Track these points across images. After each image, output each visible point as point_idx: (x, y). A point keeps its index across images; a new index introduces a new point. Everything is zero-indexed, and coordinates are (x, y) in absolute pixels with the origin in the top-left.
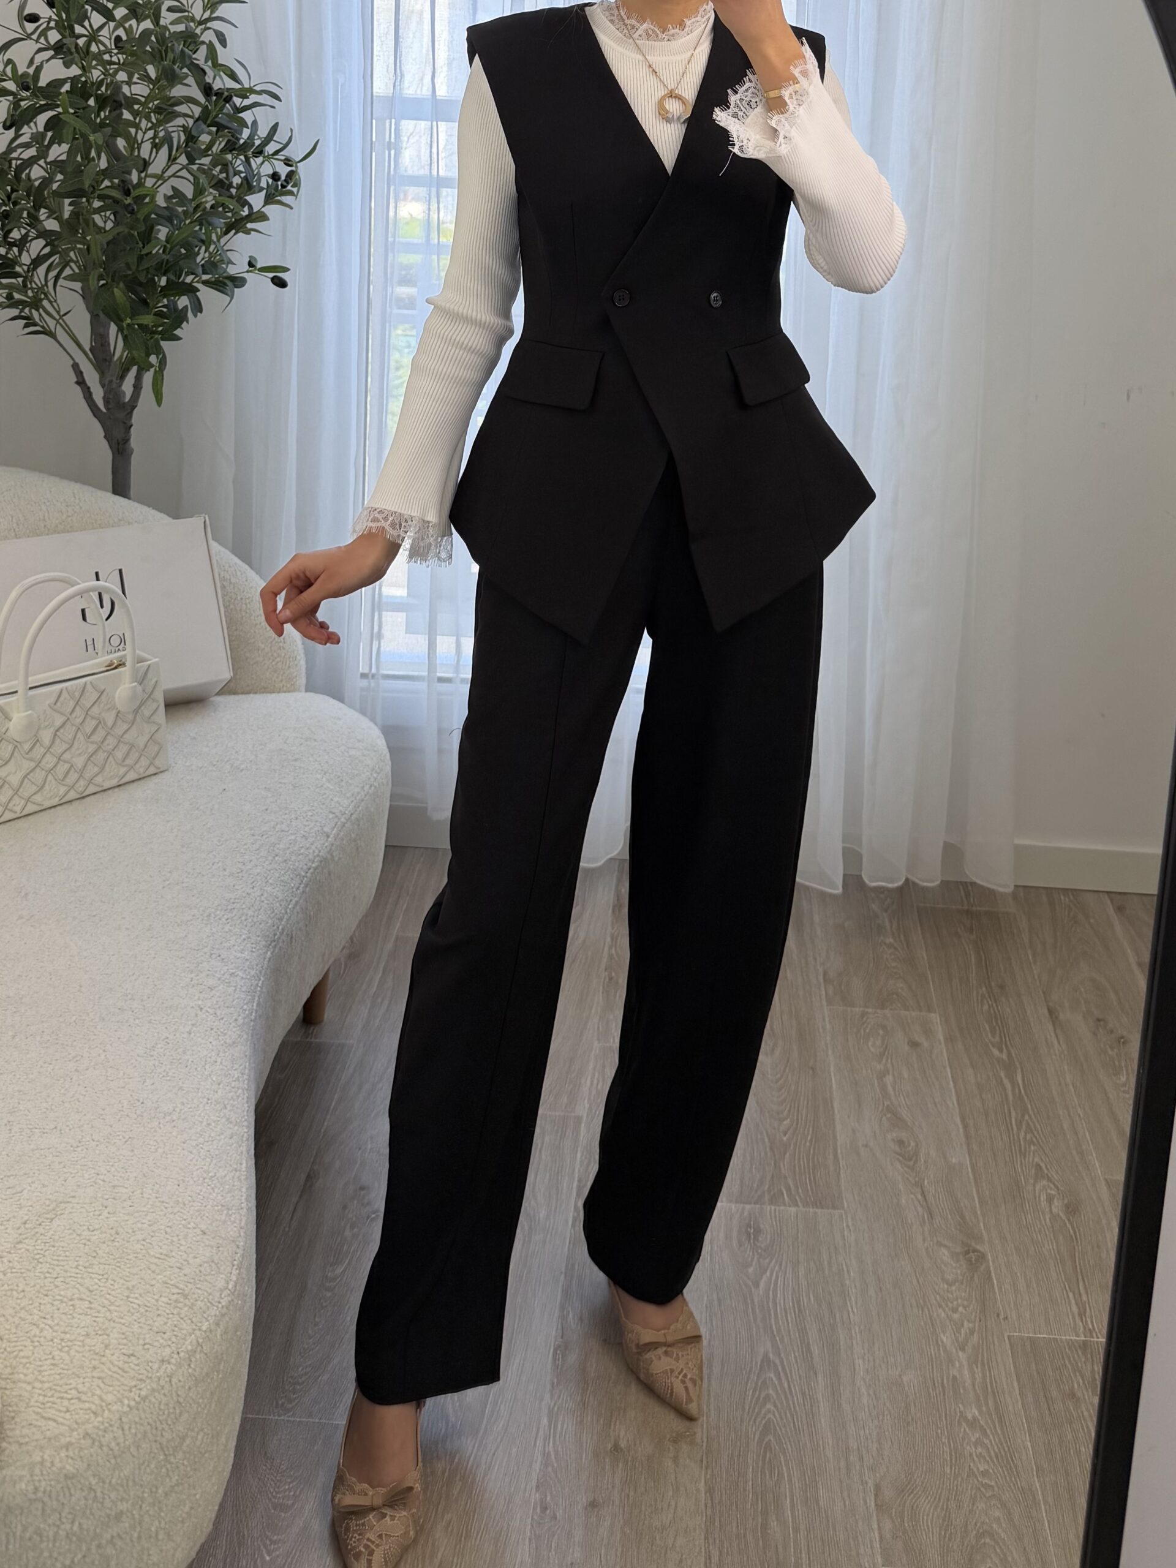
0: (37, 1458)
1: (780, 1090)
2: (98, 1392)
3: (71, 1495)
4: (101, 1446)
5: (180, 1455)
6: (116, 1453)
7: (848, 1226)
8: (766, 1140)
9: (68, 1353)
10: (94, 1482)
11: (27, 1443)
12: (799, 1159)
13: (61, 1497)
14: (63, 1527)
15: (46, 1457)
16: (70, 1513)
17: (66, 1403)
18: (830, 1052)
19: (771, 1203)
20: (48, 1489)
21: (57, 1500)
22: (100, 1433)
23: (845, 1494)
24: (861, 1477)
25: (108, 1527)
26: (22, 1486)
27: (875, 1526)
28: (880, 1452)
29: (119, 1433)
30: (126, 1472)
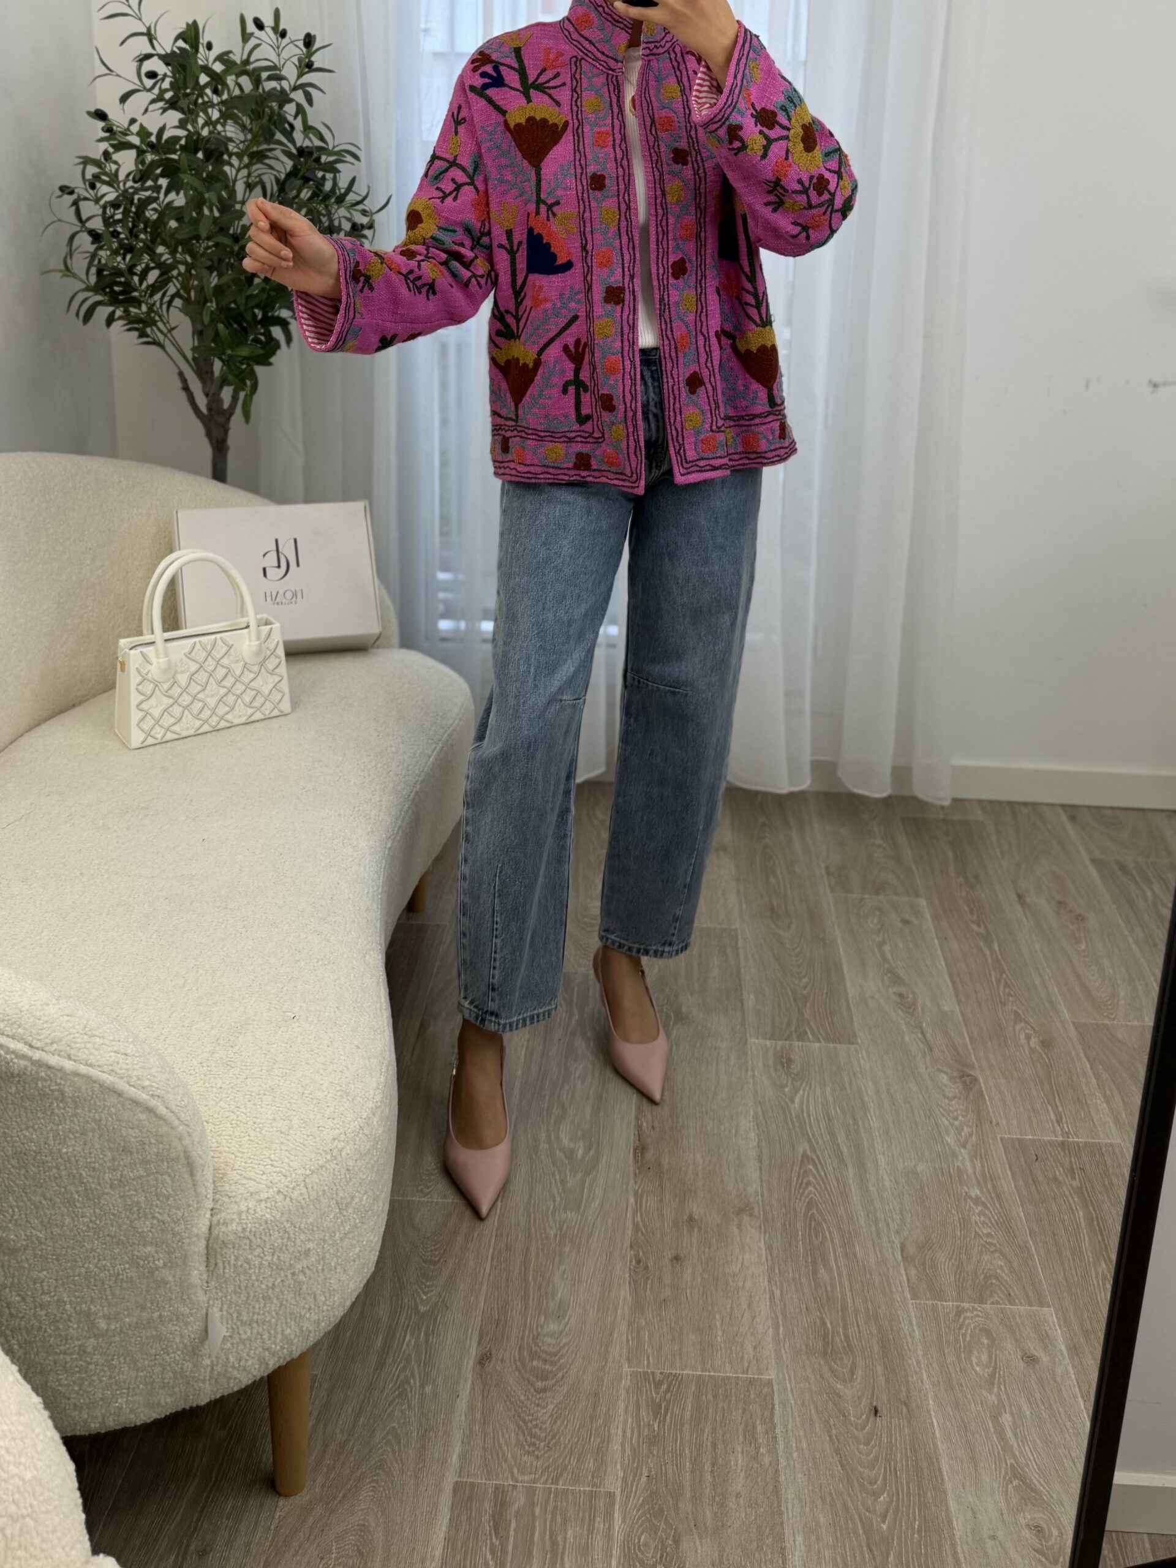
0: (243, 1206)
1: (797, 956)
2: (286, 1160)
3: (270, 1235)
4: (291, 1200)
5: (350, 1210)
6: (303, 1204)
7: (862, 1057)
9: (260, 1132)
10: (288, 1225)
11: (234, 1197)
13: (263, 1236)
14: (265, 1258)
15: (250, 1206)
16: (270, 1248)
17: (262, 1167)
18: (836, 927)
19: (799, 1039)
20: (253, 1229)
21: (261, 1238)
22: (290, 1191)
23: (877, 1250)
24: (889, 1238)
25: (299, 1260)
26: (233, 1227)
27: (903, 1272)
28: (902, 1219)
29: (304, 1190)
30: (311, 1220)
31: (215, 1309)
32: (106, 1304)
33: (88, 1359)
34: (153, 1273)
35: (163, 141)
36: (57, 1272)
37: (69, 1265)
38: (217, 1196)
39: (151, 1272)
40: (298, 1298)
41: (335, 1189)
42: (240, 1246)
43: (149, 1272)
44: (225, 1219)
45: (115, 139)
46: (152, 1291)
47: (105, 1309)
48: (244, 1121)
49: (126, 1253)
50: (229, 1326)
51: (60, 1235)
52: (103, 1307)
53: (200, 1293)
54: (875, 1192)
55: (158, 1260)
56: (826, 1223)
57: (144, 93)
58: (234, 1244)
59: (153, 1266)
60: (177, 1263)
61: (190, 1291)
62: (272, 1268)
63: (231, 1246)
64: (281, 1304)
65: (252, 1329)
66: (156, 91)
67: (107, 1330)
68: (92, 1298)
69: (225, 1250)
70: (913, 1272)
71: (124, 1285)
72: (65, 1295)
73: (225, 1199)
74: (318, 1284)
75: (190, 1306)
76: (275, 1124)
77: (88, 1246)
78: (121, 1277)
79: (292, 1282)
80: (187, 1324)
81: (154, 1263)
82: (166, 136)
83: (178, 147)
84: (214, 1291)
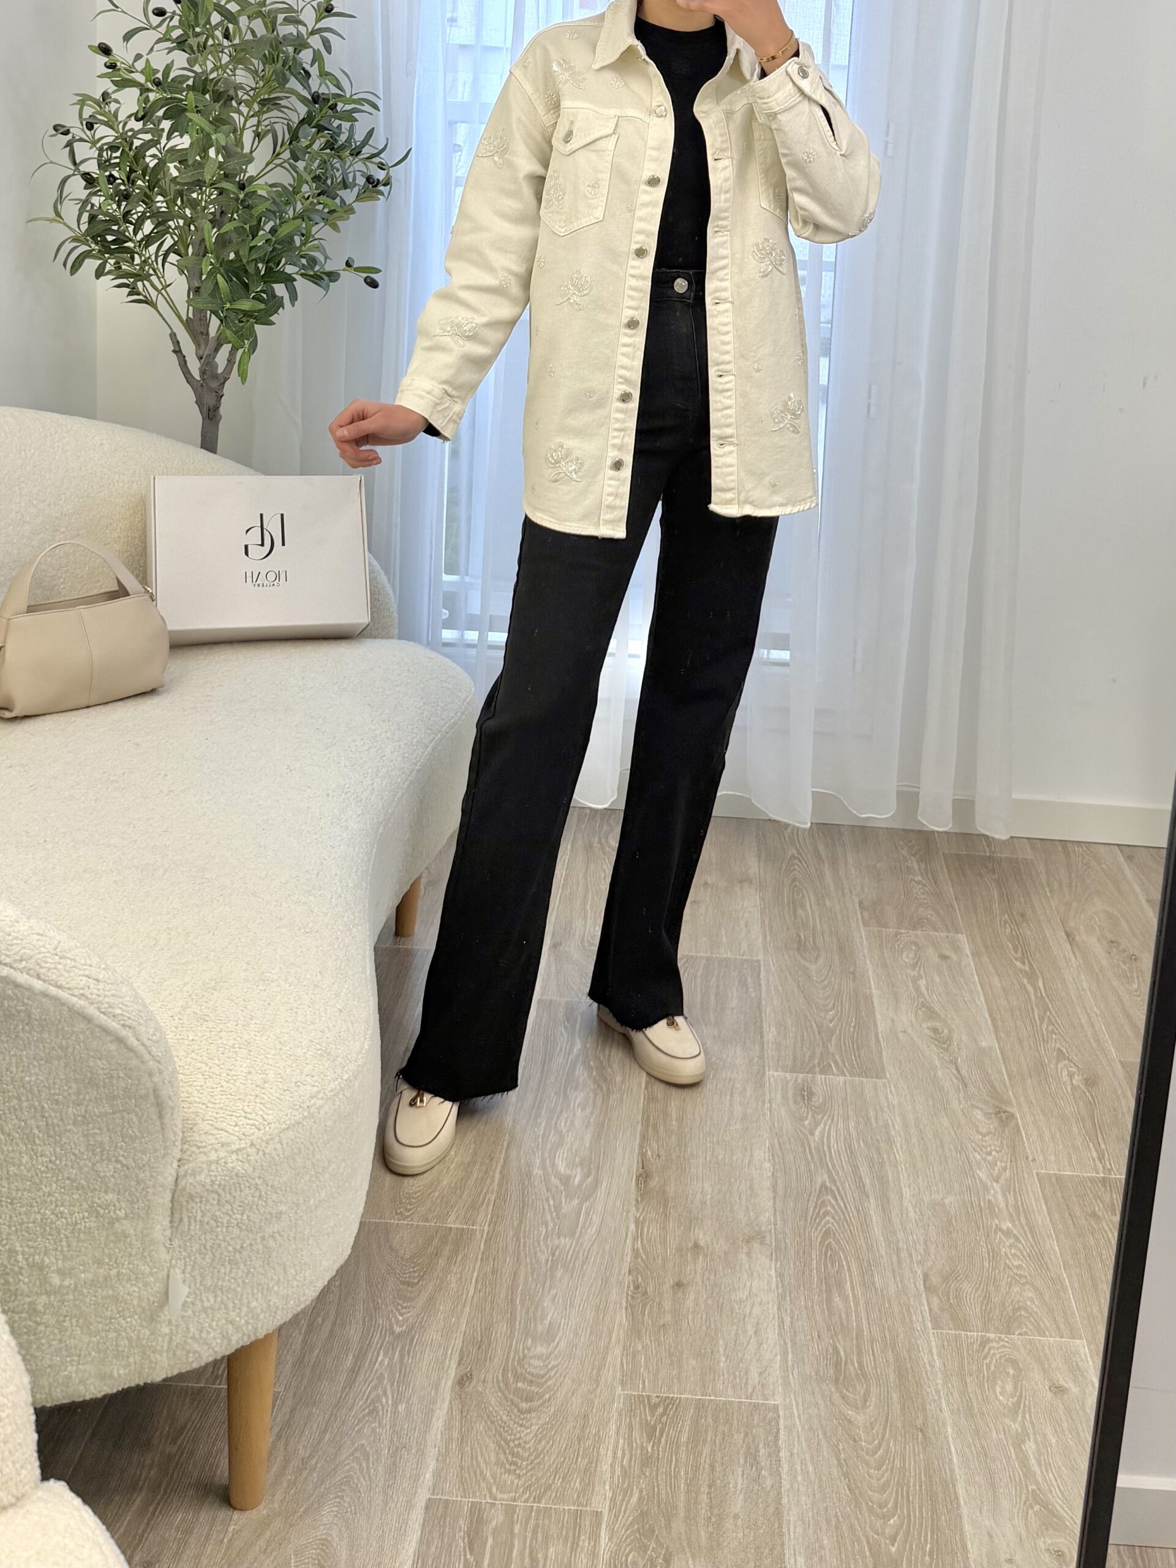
0: (213, 1156)
1: (824, 988)
2: (261, 1113)
3: (241, 1191)
4: (265, 1154)
5: (327, 1176)
6: (276, 1160)
7: (891, 1091)
8: (814, 1026)
10: (259, 1182)
11: (204, 1147)
12: (845, 1044)
13: (233, 1191)
14: (234, 1217)
15: (220, 1157)
16: (240, 1206)
18: (868, 962)
19: (821, 1072)
20: (223, 1182)
21: (230, 1193)
22: (264, 1144)
23: (898, 1279)
24: (910, 1268)
25: (270, 1223)
26: (202, 1177)
27: (925, 1302)
28: (927, 1251)
29: (279, 1146)
30: (285, 1179)
31: (177, 1271)
32: (61, 1257)
33: (38, 1319)
34: (113, 1224)
35: (169, 80)
36: (11, 1217)
37: (24, 1209)
38: (186, 1146)
39: (111, 1223)
40: (267, 1267)
41: (311, 1148)
42: (208, 1201)
43: (109, 1223)
44: (193, 1170)
45: (120, 76)
46: (112, 1245)
47: (60, 1262)
48: (218, 1073)
49: (86, 1200)
50: (192, 1291)
51: (16, 1175)
52: (57, 1259)
53: (163, 1249)
54: (898, 1222)
55: (120, 1210)
56: (843, 1251)
57: (152, 31)
58: (201, 1197)
59: (114, 1217)
60: (139, 1216)
61: (152, 1247)
62: (240, 1227)
63: (198, 1200)
64: (249, 1272)
65: (216, 1297)
66: (163, 29)
67: (61, 1286)
68: (46, 1247)
69: (193, 1204)
70: (935, 1301)
71: (82, 1235)
72: (17, 1244)
73: (194, 1149)
74: (289, 1253)
75: (151, 1264)
76: (250, 1077)
77: (46, 1190)
78: (79, 1226)
79: (260, 1247)
80: (146, 1285)
81: (115, 1212)
82: (172, 75)
83: (185, 86)
84: (178, 1249)
